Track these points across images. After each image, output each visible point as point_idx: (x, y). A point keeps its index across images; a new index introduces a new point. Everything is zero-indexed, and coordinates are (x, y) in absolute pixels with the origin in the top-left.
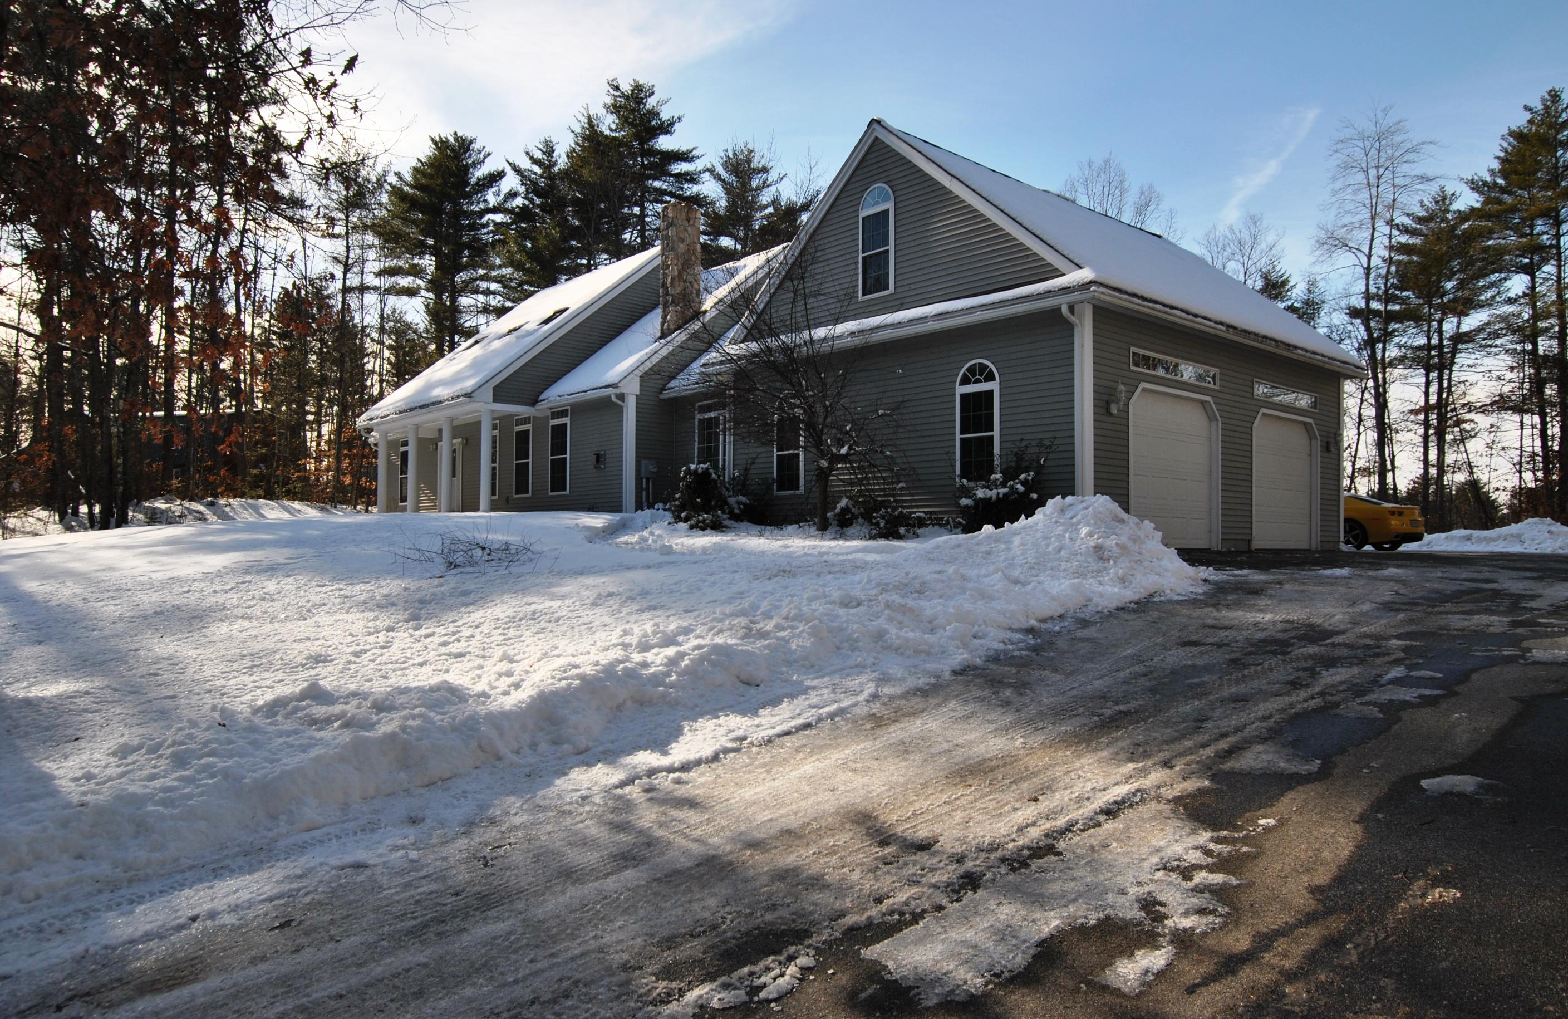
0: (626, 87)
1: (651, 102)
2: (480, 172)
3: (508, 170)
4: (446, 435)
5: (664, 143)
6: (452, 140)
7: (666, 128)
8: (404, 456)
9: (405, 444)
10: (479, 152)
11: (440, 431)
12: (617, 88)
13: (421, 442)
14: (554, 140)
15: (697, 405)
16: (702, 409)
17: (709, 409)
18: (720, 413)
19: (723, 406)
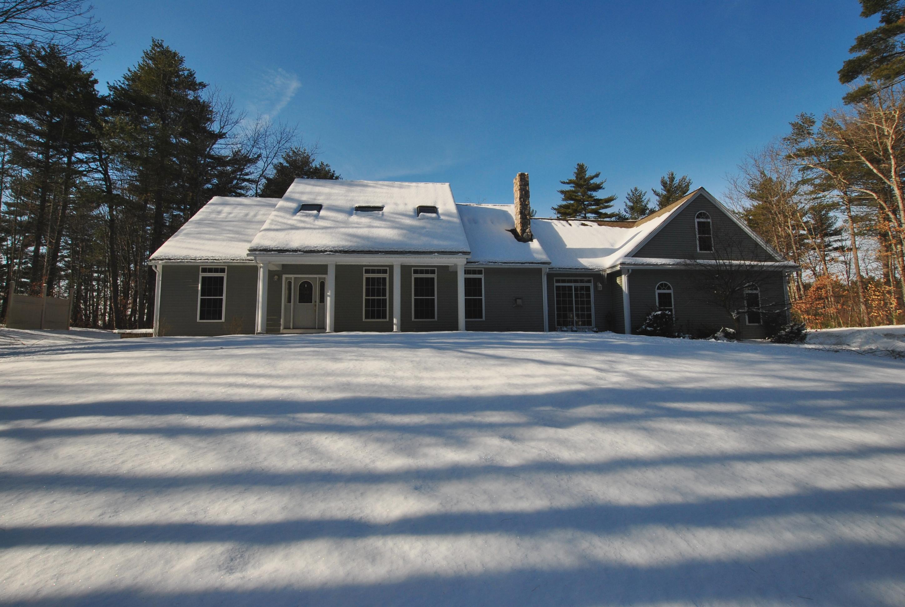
15: (555, 279)
16: (558, 281)
17: (564, 281)
18: (573, 285)
19: (576, 281)
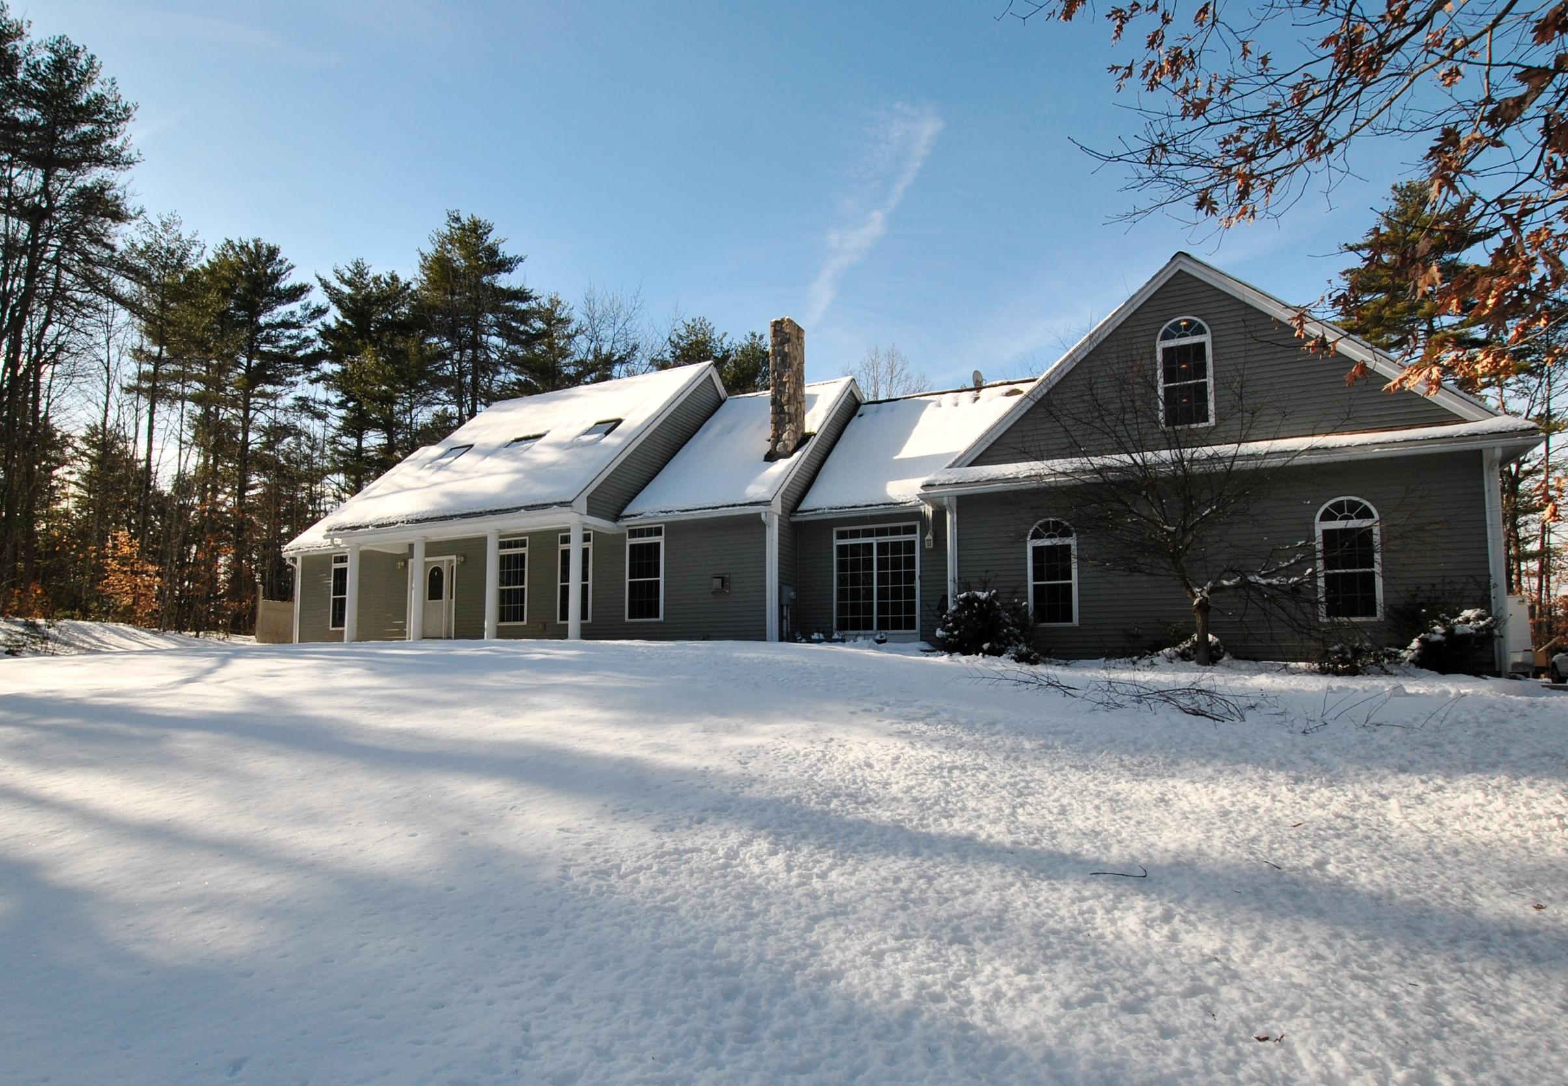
0: (465, 220)
1: (491, 239)
2: (285, 284)
3: (317, 284)
4: (419, 551)
5: (504, 281)
6: (251, 246)
7: (505, 265)
8: (341, 575)
9: (343, 559)
10: (281, 262)
11: (411, 546)
12: (457, 220)
13: (368, 559)
14: (367, 263)
15: (835, 530)
16: (842, 535)
17: (855, 534)
18: (874, 540)
19: (881, 532)
